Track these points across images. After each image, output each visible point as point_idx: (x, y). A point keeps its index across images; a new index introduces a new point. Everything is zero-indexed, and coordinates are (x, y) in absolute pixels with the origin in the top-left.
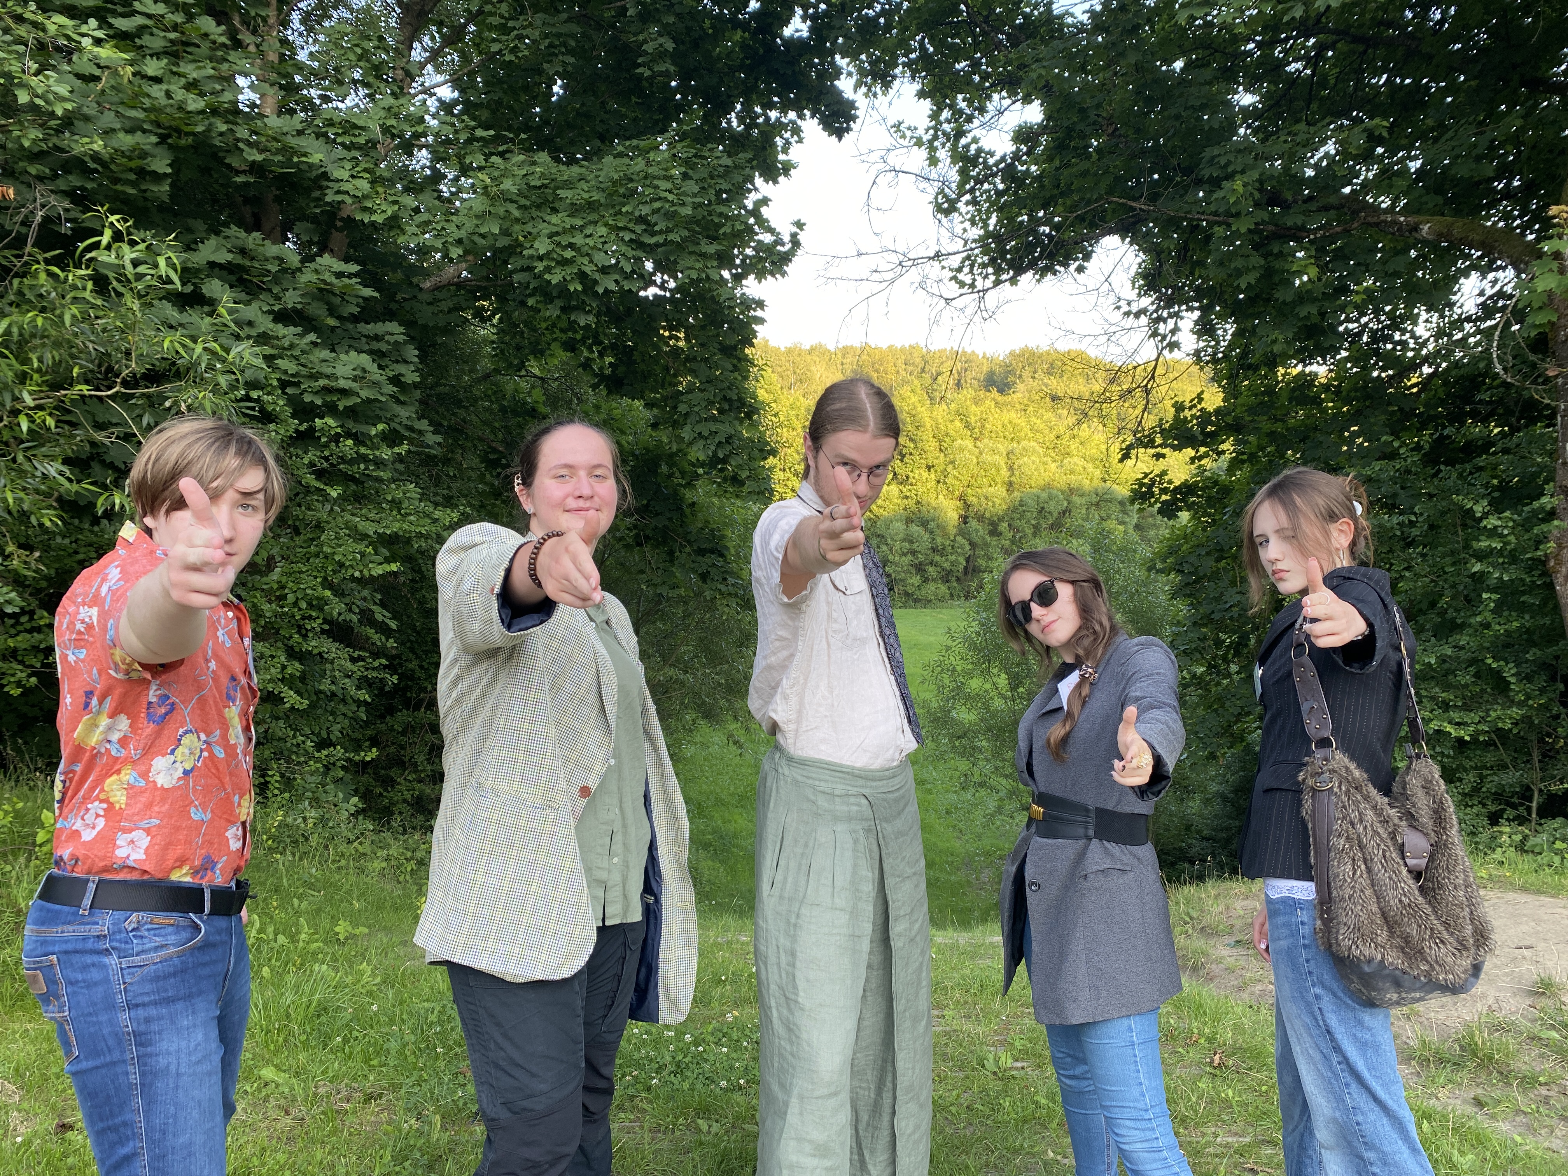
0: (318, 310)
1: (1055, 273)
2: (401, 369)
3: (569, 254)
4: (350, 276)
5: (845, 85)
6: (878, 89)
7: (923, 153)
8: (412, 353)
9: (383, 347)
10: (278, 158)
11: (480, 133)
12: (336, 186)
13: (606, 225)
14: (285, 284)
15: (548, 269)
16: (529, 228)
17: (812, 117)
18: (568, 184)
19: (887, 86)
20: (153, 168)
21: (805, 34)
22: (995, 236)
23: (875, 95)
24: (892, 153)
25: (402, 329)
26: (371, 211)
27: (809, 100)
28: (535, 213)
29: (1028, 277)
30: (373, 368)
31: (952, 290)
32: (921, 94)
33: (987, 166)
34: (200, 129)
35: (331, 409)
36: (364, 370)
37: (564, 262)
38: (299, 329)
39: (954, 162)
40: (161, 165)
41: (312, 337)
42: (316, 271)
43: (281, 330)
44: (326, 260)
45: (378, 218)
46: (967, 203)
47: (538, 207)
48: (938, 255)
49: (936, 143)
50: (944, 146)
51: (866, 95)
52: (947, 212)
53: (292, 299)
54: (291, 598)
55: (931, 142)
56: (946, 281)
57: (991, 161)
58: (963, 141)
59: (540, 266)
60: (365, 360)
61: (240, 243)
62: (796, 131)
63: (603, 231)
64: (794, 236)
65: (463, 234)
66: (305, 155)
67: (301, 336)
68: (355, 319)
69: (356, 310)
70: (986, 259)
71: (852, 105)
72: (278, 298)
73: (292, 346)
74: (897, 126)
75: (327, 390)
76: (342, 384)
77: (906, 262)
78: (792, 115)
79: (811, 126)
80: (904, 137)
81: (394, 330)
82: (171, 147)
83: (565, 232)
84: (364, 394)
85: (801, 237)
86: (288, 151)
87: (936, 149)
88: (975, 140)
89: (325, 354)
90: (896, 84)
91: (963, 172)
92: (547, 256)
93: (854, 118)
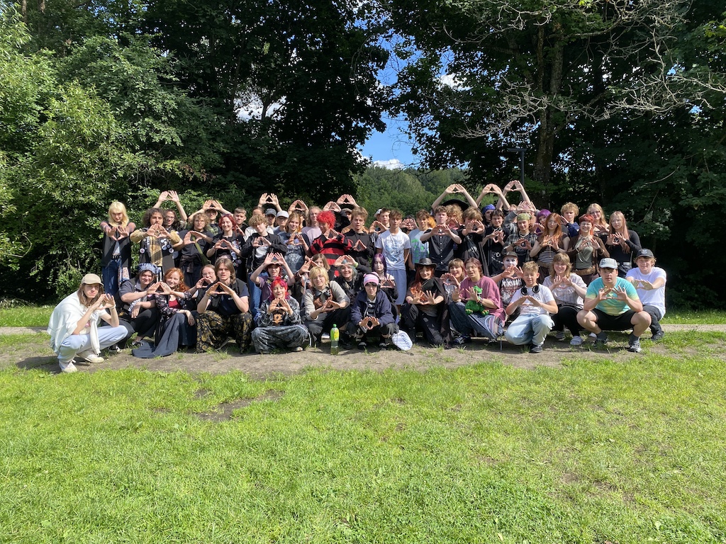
4: (259, 181)
7: (407, 135)
17: (375, 127)
19: (396, 116)
21: (371, 104)
27: (373, 122)
32: (406, 119)
44: (253, 177)
50: (413, 133)
51: (390, 119)
55: (409, 133)
71: (385, 123)
80: (401, 131)
90: (399, 115)
93: (386, 127)
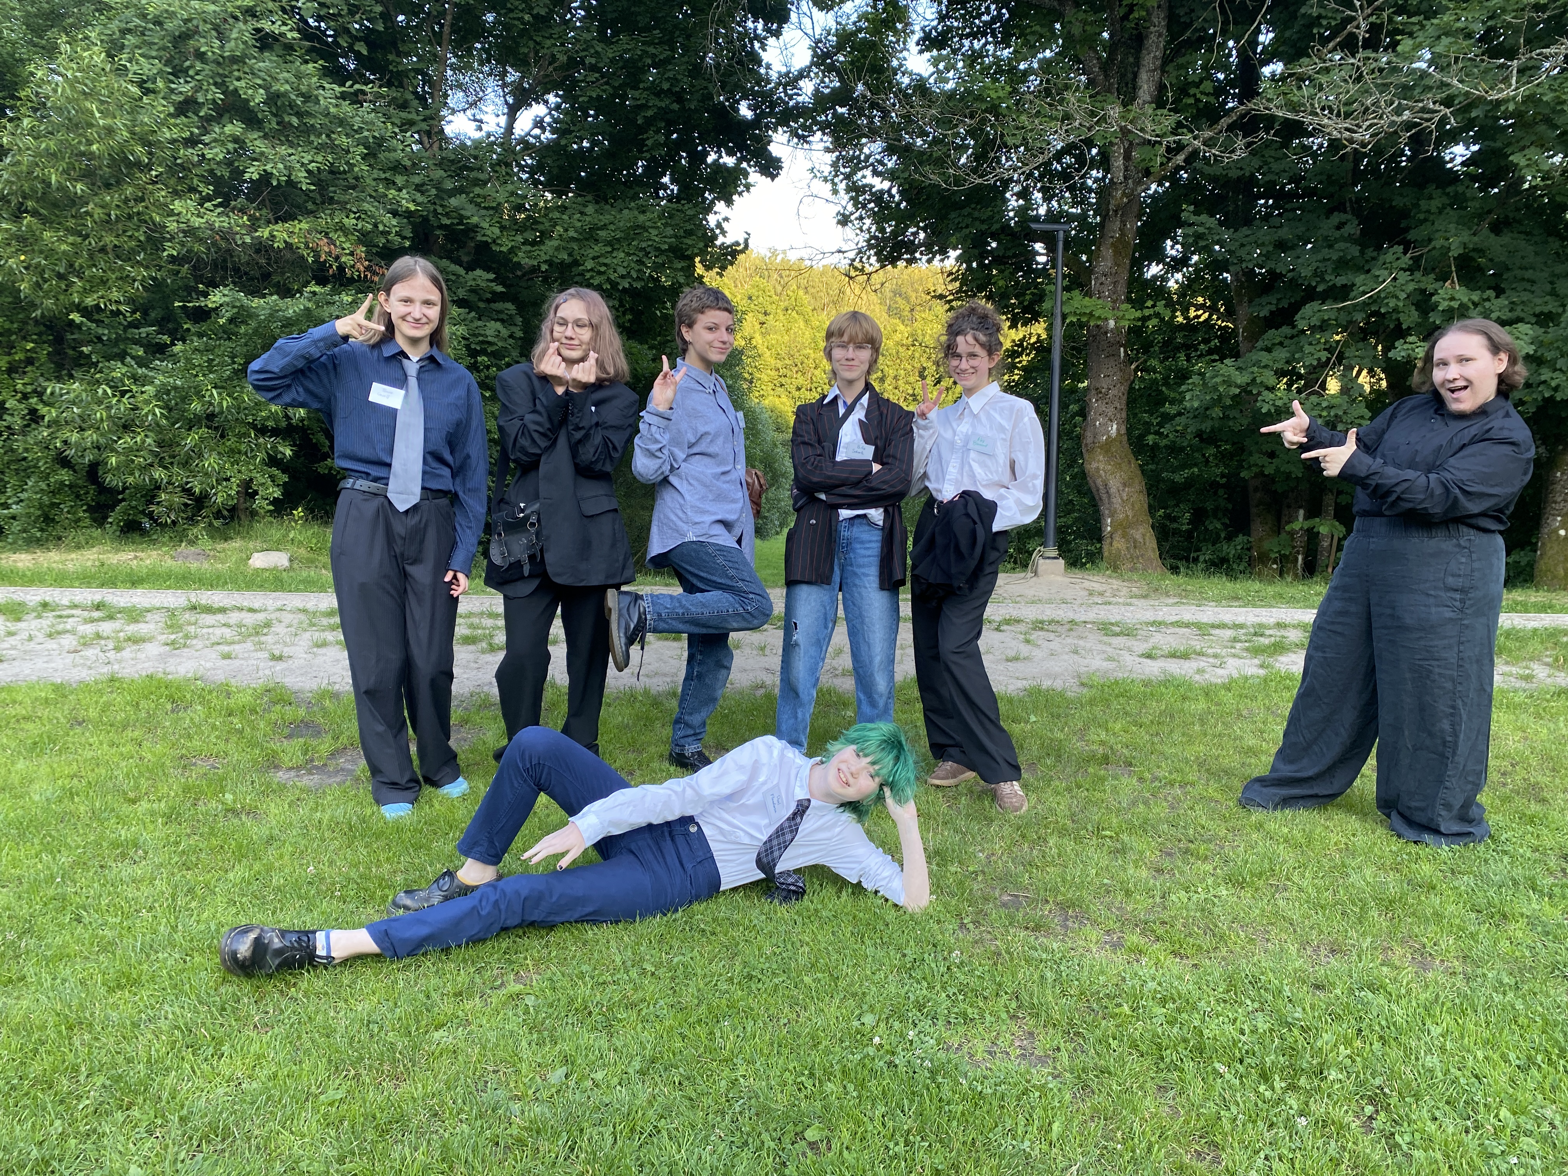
0: (473, 298)
3: (603, 269)
5: (777, 145)
8: (519, 320)
15: (592, 277)
17: (756, 166)
18: (604, 227)
19: (806, 143)
21: (750, 117)
22: (876, 239)
27: (753, 156)
32: (828, 149)
35: (483, 352)
37: (600, 273)
39: (848, 192)
41: (473, 314)
45: (504, 249)
49: (836, 180)
50: (842, 181)
52: (844, 224)
53: (461, 293)
55: (833, 179)
57: (871, 192)
58: (854, 178)
59: (588, 275)
60: (498, 325)
62: (749, 172)
63: (622, 255)
64: (745, 239)
68: (488, 301)
70: (871, 252)
74: (812, 170)
75: (483, 342)
78: (744, 164)
79: (755, 172)
80: (816, 176)
81: (510, 307)
83: (602, 255)
84: (500, 344)
85: (750, 240)
87: (836, 184)
89: (480, 323)
90: (811, 142)
91: (854, 198)
92: (592, 270)
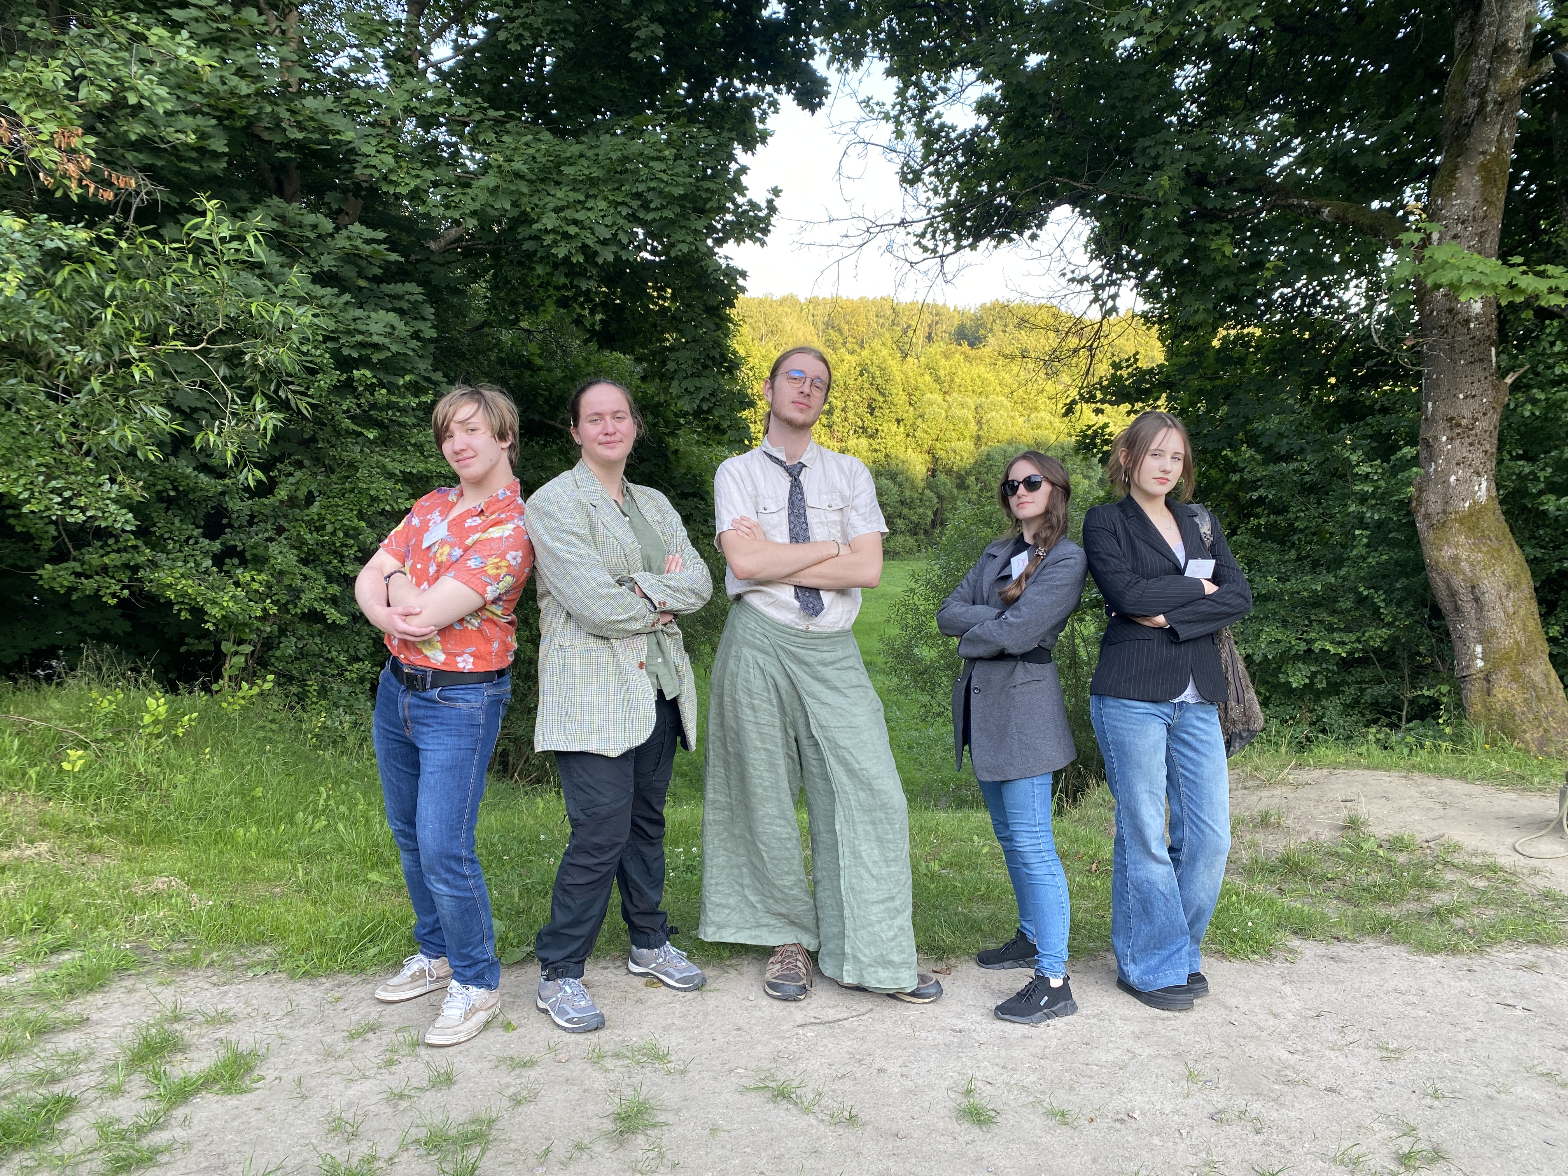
0: (349, 272)
1: (1011, 240)
2: (420, 325)
3: (573, 229)
5: (819, 64)
6: (848, 64)
7: (891, 126)
8: (429, 311)
9: (405, 306)
10: (315, 136)
11: (492, 113)
12: (364, 161)
13: (606, 199)
14: (320, 249)
15: (555, 243)
16: (535, 199)
17: (788, 92)
18: (571, 161)
19: (857, 64)
20: (213, 147)
21: (781, 16)
22: (956, 204)
23: (847, 71)
24: (862, 126)
25: (420, 290)
26: (396, 184)
27: (785, 76)
28: (540, 186)
29: (986, 243)
30: (400, 325)
31: (916, 254)
32: (889, 72)
33: (949, 140)
34: (252, 112)
36: (393, 328)
37: (569, 237)
38: (336, 290)
39: (918, 136)
40: (219, 145)
41: (347, 297)
42: (349, 238)
43: (319, 291)
44: (357, 228)
45: (401, 190)
46: (930, 175)
47: (543, 181)
48: (903, 223)
49: (902, 118)
50: (909, 120)
51: (838, 70)
52: (912, 183)
53: (327, 262)
54: (329, 528)
55: (897, 118)
56: (911, 245)
57: (953, 135)
58: (928, 117)
59: (548, 240)
60: (392, 318)
61: (280, 211)
62: (774, 104)
63: (602, 204)
64: (770, 202)
65: (476, 206)
66: (338, 133)
67: (338, 296)
69: (378, 271)
70: (948, 225)
71: (824, 82)
72: (315, 262)
73: (331, 305)
74: (867, 102)
75: (362, 345)
76: (376, 339)
77: (873, 229)
78: (769, 89)
79: (786, 100)
80: (872, 111)
81: (414, 290)
82: (226, 128)
83: (569, 206)
84: (394, 348)
85: (777, 203)
86: (325, 130)
87: (902, 124)
88: (939, 115)
89: (358, 313)
90: (866, 62)
91: (927, 145)
92: (554, 230)
93: (827, 93)
